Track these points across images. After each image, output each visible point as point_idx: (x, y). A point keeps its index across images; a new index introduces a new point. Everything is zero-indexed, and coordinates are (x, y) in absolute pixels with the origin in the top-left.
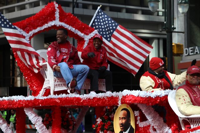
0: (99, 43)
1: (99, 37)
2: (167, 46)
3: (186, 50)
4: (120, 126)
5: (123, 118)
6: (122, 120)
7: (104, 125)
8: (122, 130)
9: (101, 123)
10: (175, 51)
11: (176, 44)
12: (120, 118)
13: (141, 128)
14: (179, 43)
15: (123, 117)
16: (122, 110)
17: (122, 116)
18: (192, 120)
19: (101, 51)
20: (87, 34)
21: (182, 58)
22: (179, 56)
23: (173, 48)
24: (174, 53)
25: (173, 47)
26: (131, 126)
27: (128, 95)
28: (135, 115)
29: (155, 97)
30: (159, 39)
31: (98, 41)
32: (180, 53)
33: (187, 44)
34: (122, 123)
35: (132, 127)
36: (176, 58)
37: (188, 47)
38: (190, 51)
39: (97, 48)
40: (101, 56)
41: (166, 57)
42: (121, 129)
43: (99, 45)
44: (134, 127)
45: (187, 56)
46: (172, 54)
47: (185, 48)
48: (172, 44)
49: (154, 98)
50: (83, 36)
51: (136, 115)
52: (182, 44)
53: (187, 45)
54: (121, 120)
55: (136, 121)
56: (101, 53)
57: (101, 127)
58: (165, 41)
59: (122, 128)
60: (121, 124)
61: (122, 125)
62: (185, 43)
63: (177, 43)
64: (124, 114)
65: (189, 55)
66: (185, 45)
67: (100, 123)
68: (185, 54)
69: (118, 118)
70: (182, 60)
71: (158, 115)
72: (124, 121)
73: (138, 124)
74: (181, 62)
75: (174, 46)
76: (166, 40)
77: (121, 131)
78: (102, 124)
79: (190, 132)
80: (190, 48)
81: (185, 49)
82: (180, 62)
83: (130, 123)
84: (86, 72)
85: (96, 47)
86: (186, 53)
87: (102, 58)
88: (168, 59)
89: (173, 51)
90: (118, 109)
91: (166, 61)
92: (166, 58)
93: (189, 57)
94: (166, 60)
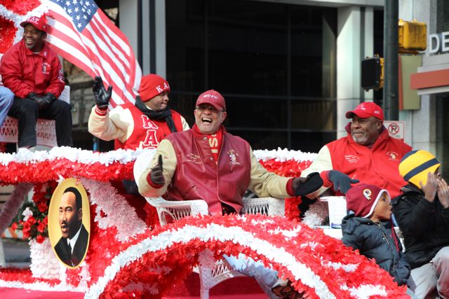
0: (35, 36)
1: (36, 22)
2: (385, 26)
3: (434, 39)
4: (62, 227)
5: (67, 208)
6: (66, 214)
7: (37, 224)
8: (66, 235)
9: (31, 220)
10: (405, 41)
11: (407, 22)
12: (61, 208)
13: (103, 231)
14: (415, 21)
15: (67, 206)
16: (66, 191)
17: (65, 205)
18: (178, 214)
19: (45, 54)
20: (21, 13)
21: (422, 58)
22: (416, 54)
23: (400, 34)
24: (403, 48)
25: (401, 30)
26: (83, 227)
27: (58, 159)
28: (90, 203)
29: (109, 164)
30: (363, 9)
31: (31, 32)
32: (416, 45)
33: (435, 22)
34: (65, 219)
35: (84, 229)
36: (406, 60)
37: (439, 32)
38: (445, 41)
39: (30, 47)
40: (45, 68)
41: (381, 56)
42: (64, 232)
43: (34, 40)
44: (88, 228)
45: (437, 53)
46: (398, 50)
47: (431, 34)
48: (397, 23)
49: (107, 165)
50: (11, 16)
51: (93, 204)
52: (422, 23)
53: (435, 27)
54: (64, 212)
55: (93, 214)
56: (45, 60)
57: (29, 229)
58: (378, 13)
59: (64, 230)
60: (64, 222)
61: (65, 224)
62: (431, 20)
63: (410, 19)
64: (69, 201)
65: (440, 51)
66: (431, 25)
67: (28, 220)
68: (430, 50)
69: (58, 210)
70: (422, 66)
71: (125, 202)
72: (69, 215)
73: (97, 223)
74: (420, 70)
75: (403, 27)
76: (383, 12)
77: (62, 238)
78: (32, 223)
79: (153, 236)
80: (444, 34)
81: (430, 37)
82: (416, 70)
83: (81, 221)
84: (3, 105)
85: (29, 44)
86: (434, 47)
87: (47, 71)
88: (386, 63)
89: (400, 41)
90: (57, 187)
91: (381, 67)
92: (382, 60)
93: (440, 56)
94: (382, 65)
